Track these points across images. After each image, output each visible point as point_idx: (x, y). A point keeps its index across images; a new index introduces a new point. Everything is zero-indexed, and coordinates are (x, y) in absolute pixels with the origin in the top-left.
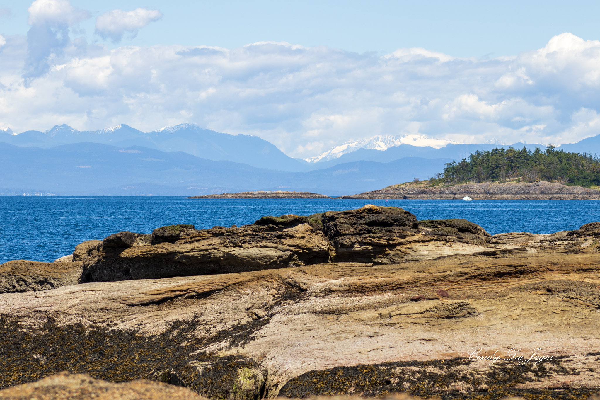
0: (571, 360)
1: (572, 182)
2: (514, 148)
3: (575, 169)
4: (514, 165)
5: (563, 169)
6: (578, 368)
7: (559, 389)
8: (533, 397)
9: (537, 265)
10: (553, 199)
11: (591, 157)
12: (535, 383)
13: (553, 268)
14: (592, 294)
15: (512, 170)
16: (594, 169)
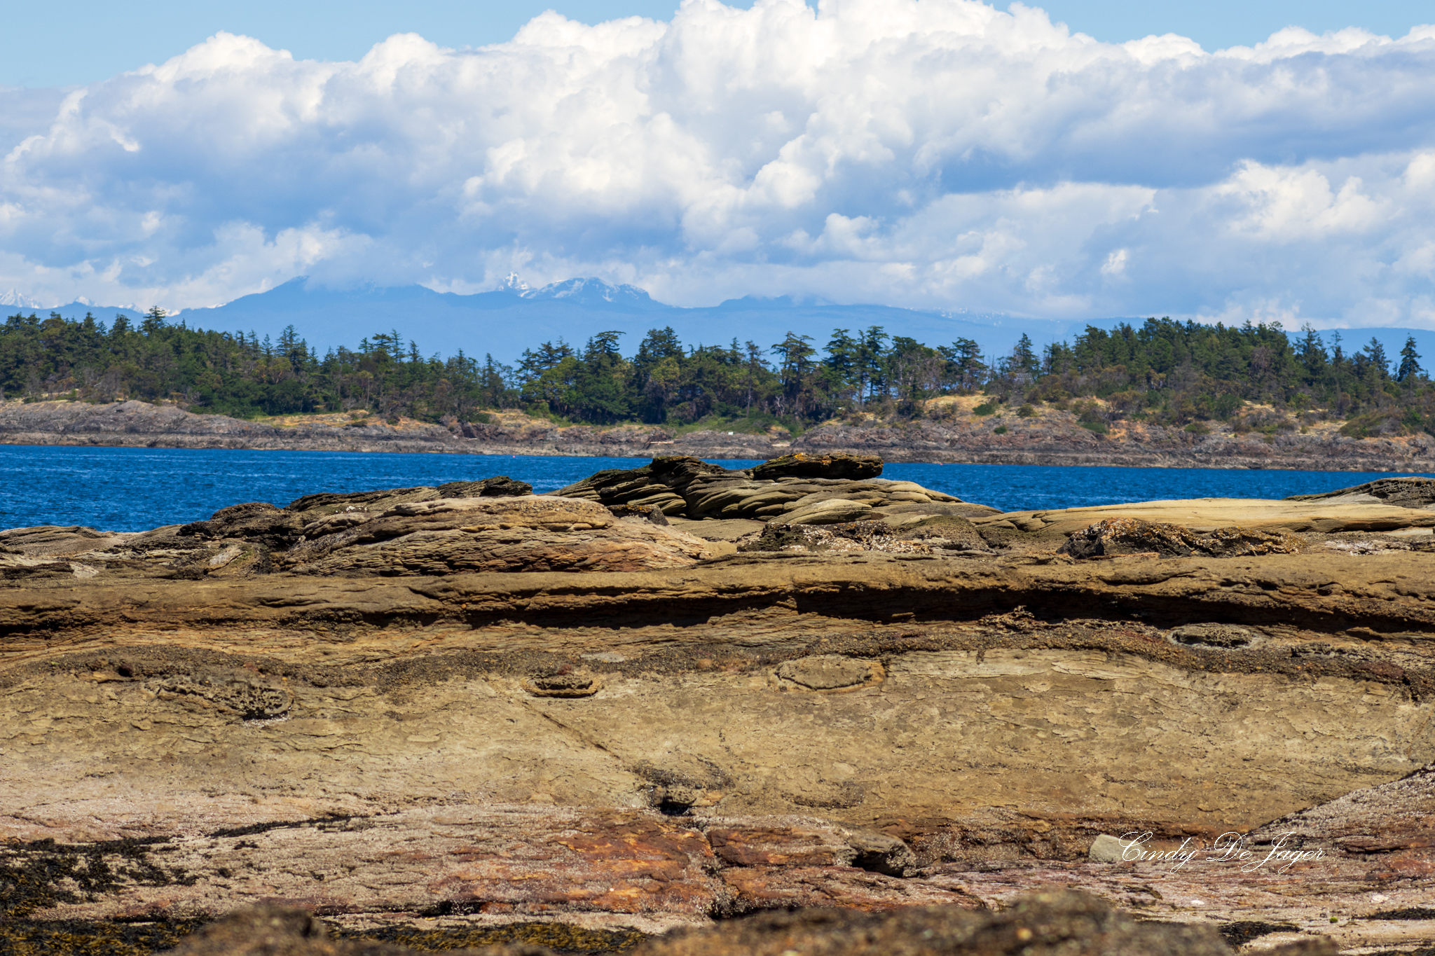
0: (174, 849)
1: (206, 403)
2: (63, 317)
3: (214, 372)
4: (61, 358)
5: (185, 373)
6: (191, 867)
7: (141, 921)
8: (74, 941)
9: (96, 607)
10: (158, 446)
11: (255, 345)
12: (80, 906)
13: (136, 616)
14: (233, 682)
15: (56, 370)
16: (261, 373)
